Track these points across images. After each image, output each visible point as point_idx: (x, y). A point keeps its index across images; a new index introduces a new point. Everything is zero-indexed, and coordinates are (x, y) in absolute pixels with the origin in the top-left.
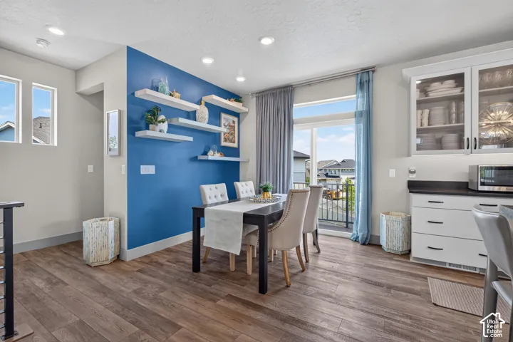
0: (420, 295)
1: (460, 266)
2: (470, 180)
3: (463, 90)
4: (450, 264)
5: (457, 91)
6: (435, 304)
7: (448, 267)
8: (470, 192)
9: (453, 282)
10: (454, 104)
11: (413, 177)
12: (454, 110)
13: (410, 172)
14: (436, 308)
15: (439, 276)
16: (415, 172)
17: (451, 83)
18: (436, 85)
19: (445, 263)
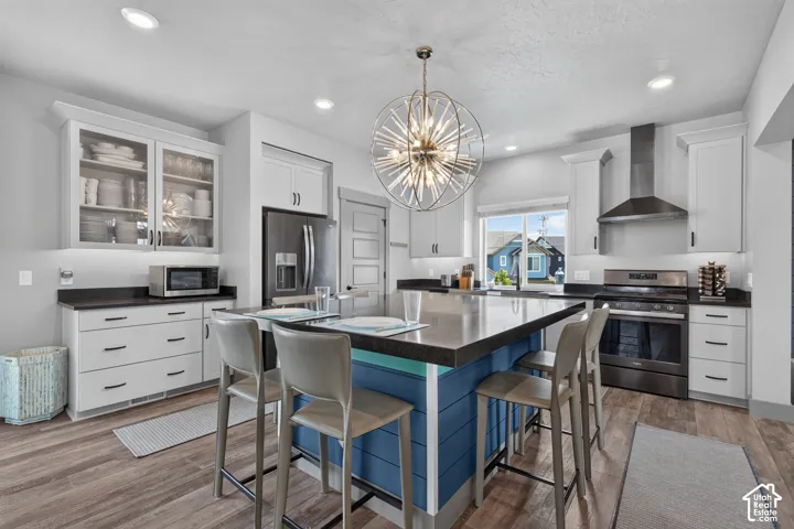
0: (115, 458)
1: (145, 398)
2: (152, 284)
3: (145, 167)
4: (133, 401)
5: (136, 166)
6: (140, 457)
7: (131, 405)
8: (151, 301)
9: (145, 420)
10: (132, 182)
11: (68, 284)
12: (133, 190)
13: (62, 275)
14: (143, 460)
15: (127, 421)
16: (71, 275)
17: (127, 151)
18: (108, 146)
19: (126, 403)
